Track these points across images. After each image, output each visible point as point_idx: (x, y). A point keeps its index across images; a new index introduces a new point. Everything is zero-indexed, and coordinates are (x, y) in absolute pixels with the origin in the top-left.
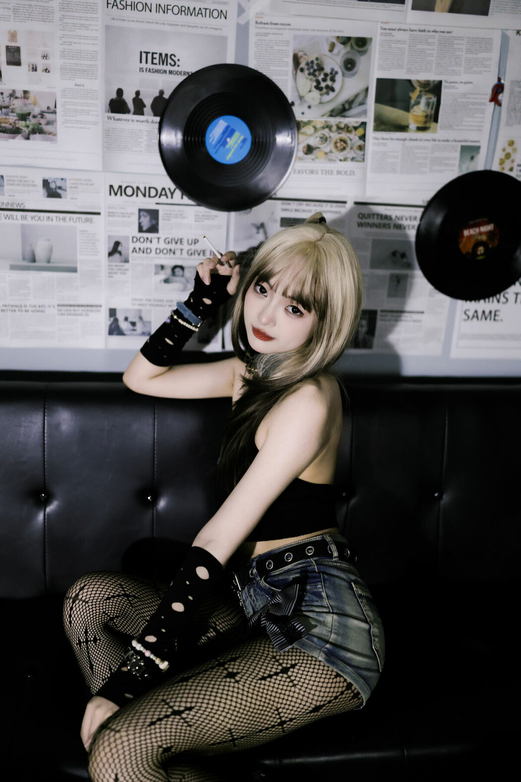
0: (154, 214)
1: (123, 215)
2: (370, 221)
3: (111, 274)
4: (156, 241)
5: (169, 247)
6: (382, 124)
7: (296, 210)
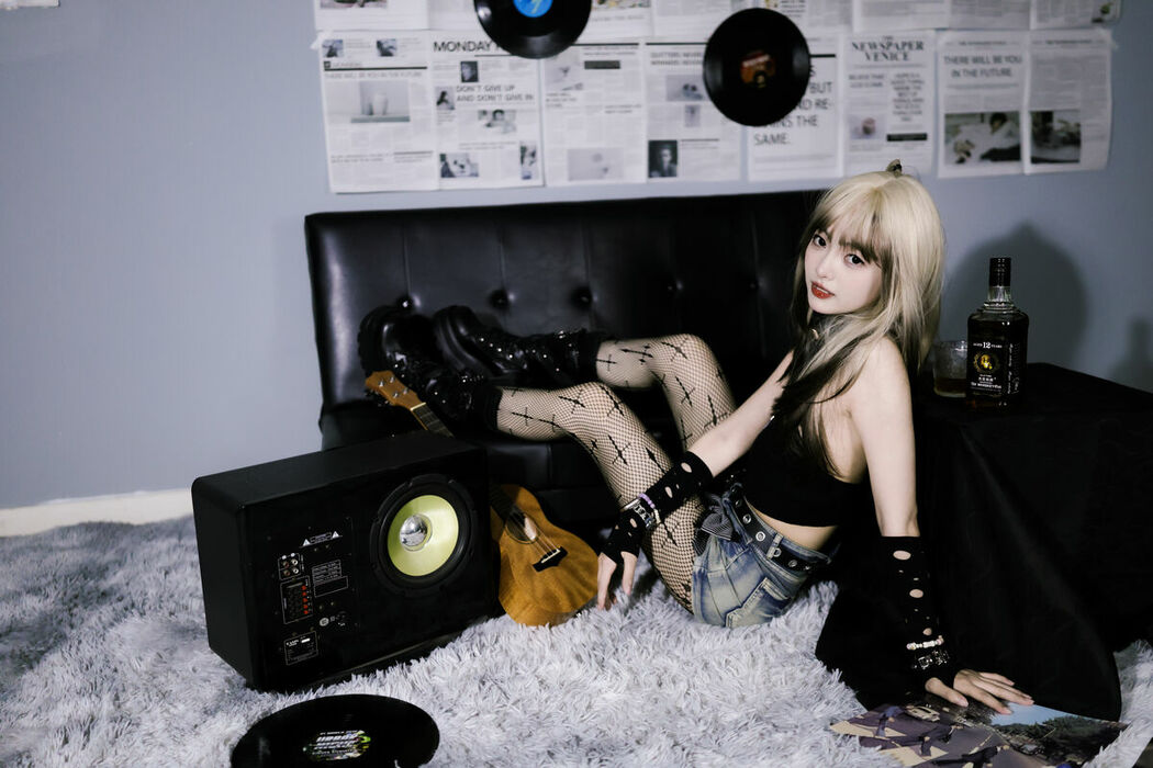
0: (473, 65)
1: (448, 68)
2: (661, 59)
3: (440, 122)
4: (477, 89)
5: (489, 93)
7: (598, 54)
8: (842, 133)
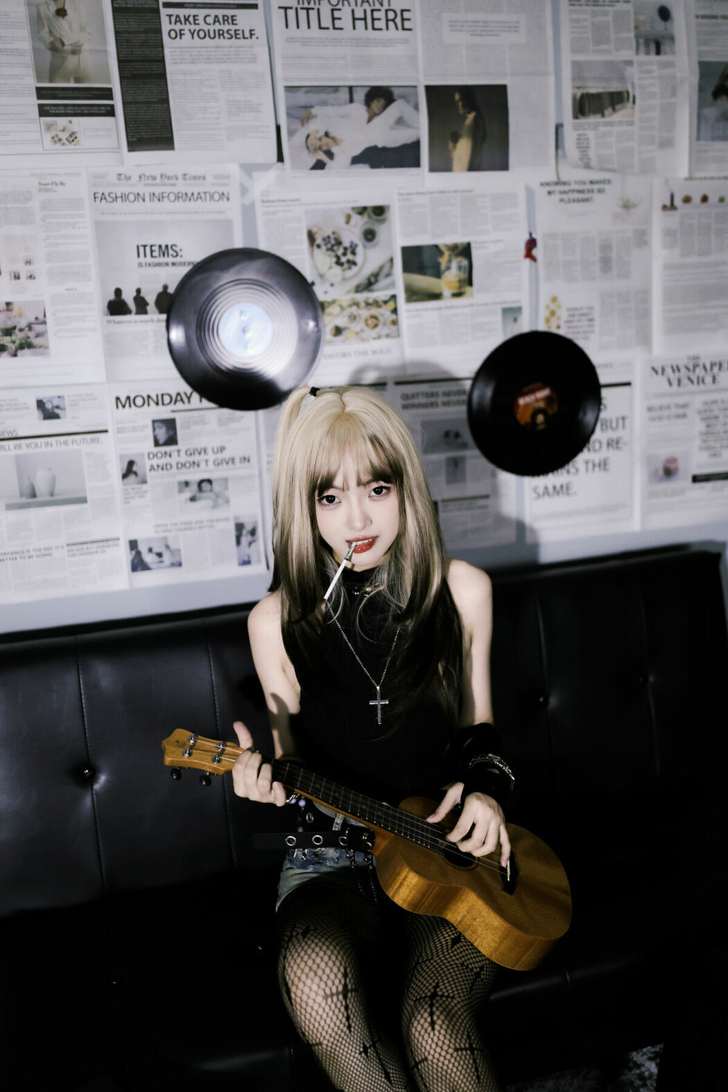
0: (170, 424)
1: (135, 429)
2: (416, 401)
3: (127, 499)
4: (176, 454)
5: (191, 459)
6: (414, 295)
8: (639, 477)
